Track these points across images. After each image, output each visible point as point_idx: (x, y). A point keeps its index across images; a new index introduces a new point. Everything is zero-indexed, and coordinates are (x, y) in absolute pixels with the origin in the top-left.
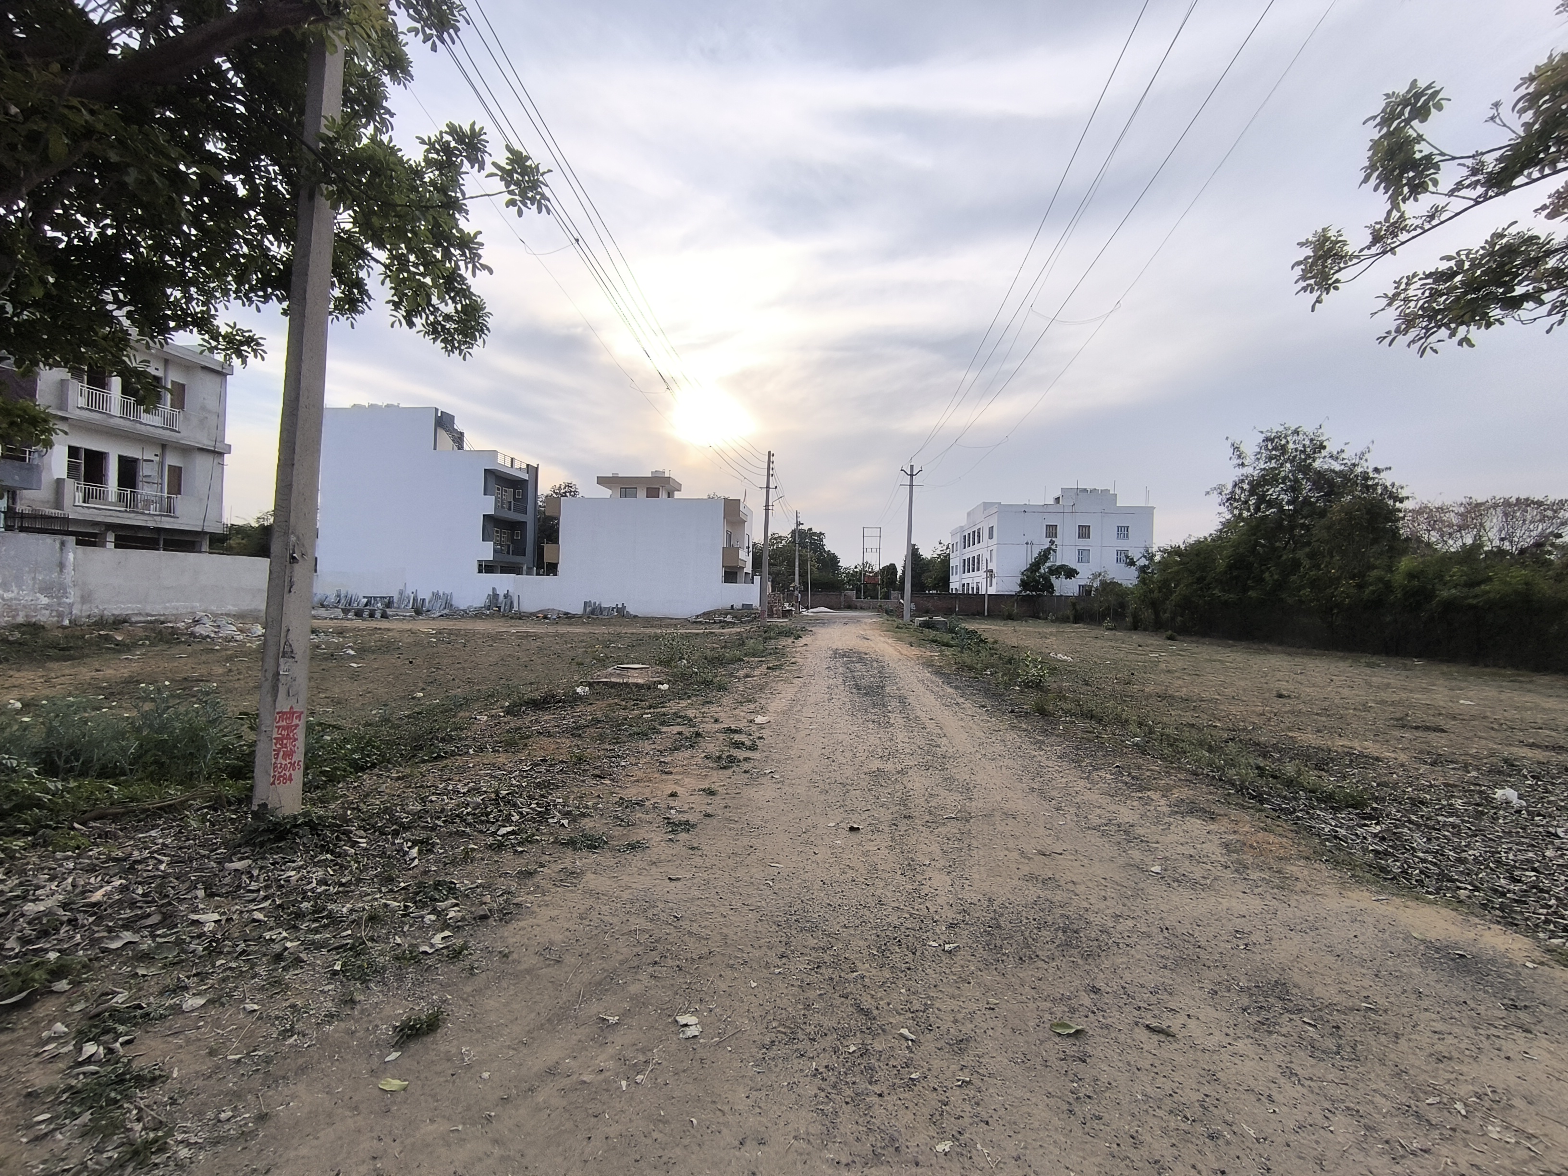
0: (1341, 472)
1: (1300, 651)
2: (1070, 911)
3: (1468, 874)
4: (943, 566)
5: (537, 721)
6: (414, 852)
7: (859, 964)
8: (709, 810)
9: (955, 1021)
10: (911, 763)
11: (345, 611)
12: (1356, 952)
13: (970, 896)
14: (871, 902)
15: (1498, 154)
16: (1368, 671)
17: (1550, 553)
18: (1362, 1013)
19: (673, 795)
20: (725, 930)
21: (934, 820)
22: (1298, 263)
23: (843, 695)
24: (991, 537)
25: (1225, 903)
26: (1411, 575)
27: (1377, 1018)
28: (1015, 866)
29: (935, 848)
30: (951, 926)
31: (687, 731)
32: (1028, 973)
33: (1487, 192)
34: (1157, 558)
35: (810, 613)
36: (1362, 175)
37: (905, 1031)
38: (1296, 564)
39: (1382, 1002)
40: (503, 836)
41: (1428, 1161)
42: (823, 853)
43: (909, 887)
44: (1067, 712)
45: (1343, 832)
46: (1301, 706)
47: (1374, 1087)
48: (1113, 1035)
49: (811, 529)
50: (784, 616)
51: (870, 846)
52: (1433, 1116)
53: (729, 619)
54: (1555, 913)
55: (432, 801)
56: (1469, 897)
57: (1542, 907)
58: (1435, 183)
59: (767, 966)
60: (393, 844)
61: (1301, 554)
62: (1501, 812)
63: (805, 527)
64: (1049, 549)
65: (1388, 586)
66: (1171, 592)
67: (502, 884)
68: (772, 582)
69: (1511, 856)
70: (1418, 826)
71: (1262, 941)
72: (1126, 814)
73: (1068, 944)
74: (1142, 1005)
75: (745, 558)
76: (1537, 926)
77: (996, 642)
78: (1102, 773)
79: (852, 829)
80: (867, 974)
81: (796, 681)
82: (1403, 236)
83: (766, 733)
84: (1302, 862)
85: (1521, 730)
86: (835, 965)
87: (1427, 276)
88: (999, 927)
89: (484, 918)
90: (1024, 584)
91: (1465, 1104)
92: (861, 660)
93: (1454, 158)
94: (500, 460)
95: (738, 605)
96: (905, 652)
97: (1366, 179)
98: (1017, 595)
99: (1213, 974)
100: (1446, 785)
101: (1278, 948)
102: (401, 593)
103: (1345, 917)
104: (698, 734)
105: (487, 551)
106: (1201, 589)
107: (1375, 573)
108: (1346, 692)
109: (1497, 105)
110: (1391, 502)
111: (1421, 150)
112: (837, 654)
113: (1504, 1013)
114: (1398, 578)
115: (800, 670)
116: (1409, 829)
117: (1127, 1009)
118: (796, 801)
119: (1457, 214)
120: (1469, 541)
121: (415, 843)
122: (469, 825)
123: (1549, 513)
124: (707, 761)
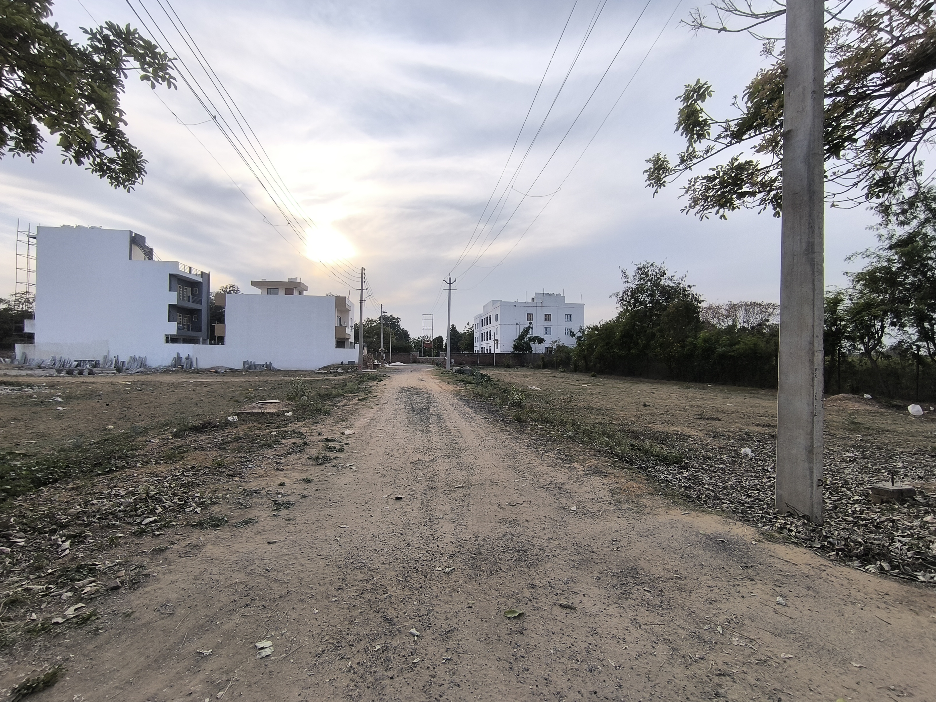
0: (673, 287)
1: (656, 381)
2: (523, 540)
3: (728, 495)
4: (470, 337)
5: (195, 441)
6: (67, 544)
7: (389, 588)
8: (305, 493)
9: (447, 619)
10: (439, 455)
11: (59, 371)
12: (672, 545)
13: (465, 536)
14: (402, 545)
15: (736, 122)
16: (687, 390)
17: (764, 329)
18: (674, 580)
19: (282, 484)
20: (302, 575)
21: (450, 488)
22: (646, 171)
23: (403, 415)
24: (497, 320)
25: (608, 524)
26: (705, 341)
27: (682, 582)
28: (494, 514)
29: (448, 507)
30: (451, 556)
31: (299, 441)
32: (494, 581)
33: (731, 141)
34: (586, 332)
35: (391, 366)
36: (676, 126)
37: (413, 631)
38: (653, 335)
39: (684, 573)
40: (146, 525)
41: (703, 664)
42: (377, 515)
43: (428, 533)
44: (533, 420)
45: (670, 477)
46: (655, 410)
47: (678, 624)
48: (541, 613)
49: (391, 316)
50: (374, 368)
51: (408, 509)
52: (706, 636)
53: (340, 370)
54: (766, 512)
55: (93, 504)
56: (727, 508)
57: (760, 510)
58: (709, 134)
59: (328, 595)
60: (50, 540)
61: (655, 330)
62: (744, 460)
63: (388, 314)
64: (529, 327)
65: (695, 346)
66: (593, 350)
67: (136, 560)
68: (367, 347)
69: (747, 483)
70: (706, 471)
71: (626, 544)
72: (560, 477)
73: (520, 560)
74: (559, 592)
75: (350, 333)
76: (758, 520)
77: (499, 381)
78: (549, 454)
79: (397, 498)
80: (393, 594)
81: (375, 407)
82: (695, 161)
83: (351, 441)
84: (649, 497)
85: (753, 417)
86: (374, 590)
87: (704, 179)
88: (480, 553)
89: (117, 588)
90: (516, 347)
91: (722, 627)
92: (417, 393)
93: (717, 122)
94: (181, 268)
95: (346, 362)
96: (444, 388)
97: (677, 130)
98: (512, 353)
99: (598, 568)
100: (720, 448)
101: (634, 547)
102: (105, 357)
103: (668, 526)
104: (305, 444)
105: (172, 329)
106: (608, 349)
107: (689, 339)
108: (676, 402)
109: (735, 97)
110: (696, 303)
111: (702, 117)
112: (403, 390)
113: (741, 571)
114: (700, 342)
115: (379, 400)
116: (702, 473)
117: (552, 595)
118: (364, 483)
119: (719, 151)
120: (731, 323)
121: (68, 537)
122: (120, 519)
123: (764, 310)
124: (309, 461)
